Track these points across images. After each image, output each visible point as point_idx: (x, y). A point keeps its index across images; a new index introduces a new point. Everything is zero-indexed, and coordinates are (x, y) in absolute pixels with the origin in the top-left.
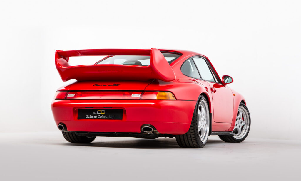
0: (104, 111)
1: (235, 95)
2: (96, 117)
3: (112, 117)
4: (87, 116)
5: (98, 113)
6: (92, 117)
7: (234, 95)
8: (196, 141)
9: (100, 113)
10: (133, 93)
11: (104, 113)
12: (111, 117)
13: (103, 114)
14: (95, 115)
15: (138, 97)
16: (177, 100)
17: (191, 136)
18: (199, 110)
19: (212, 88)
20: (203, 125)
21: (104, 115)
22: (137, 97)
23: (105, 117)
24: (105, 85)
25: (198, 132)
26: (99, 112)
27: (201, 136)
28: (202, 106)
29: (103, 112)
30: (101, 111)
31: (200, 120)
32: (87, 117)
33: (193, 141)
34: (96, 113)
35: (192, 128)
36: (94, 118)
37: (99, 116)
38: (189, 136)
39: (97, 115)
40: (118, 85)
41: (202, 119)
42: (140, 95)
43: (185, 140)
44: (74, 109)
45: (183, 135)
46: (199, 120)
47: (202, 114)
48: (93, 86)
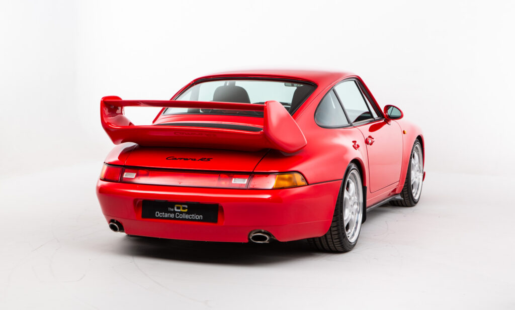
0: (186, 206)
1: (406, 132)
2: (172, 216)
3: (200, 217)
4: (157, 213)
5: (176, 210)
6: (167, 215)
7: (404, 133)
8: (341, 243)
9: (179, 210)
10: (235, 175)
11: (186, 210)
12: (197, 217)
13: (184, 212)
14: (171, 212)
15: (244, 185)
16: (308, 184)
17: (333, 236)
18: (345, 190)
19: (367, 139)
20: (353, 213)
21: (186, 213)
22: (242, 185)
23: (187, 217)
24: (187, 159)
25: (343, 228)
26: (178, 208)
27: (349, 231)
28: (351, 181)
29: (184, 208)
30: (181, 206)
31: (347, 208)
32: (157, 215)
33: (335, 243)
34: (172, 210)
35: (335, 224)
36: (169, 218)
37: (178, 215)
38: (329, 236)
39: (174, 212)
40: (209, 160)
41: (351, 203)
42: (246, 180)
43: (323, 242)
44: (135, 201)
45: (320, 238)
46: (346, 206)
47: (351, 194)
48: (167, 159)
